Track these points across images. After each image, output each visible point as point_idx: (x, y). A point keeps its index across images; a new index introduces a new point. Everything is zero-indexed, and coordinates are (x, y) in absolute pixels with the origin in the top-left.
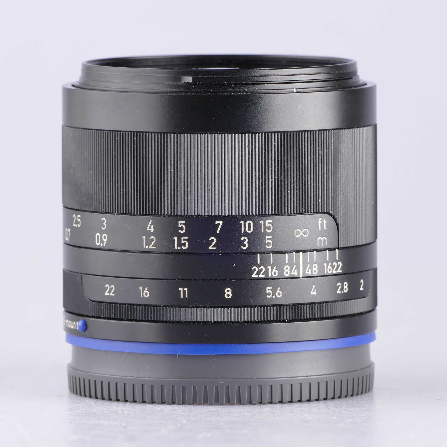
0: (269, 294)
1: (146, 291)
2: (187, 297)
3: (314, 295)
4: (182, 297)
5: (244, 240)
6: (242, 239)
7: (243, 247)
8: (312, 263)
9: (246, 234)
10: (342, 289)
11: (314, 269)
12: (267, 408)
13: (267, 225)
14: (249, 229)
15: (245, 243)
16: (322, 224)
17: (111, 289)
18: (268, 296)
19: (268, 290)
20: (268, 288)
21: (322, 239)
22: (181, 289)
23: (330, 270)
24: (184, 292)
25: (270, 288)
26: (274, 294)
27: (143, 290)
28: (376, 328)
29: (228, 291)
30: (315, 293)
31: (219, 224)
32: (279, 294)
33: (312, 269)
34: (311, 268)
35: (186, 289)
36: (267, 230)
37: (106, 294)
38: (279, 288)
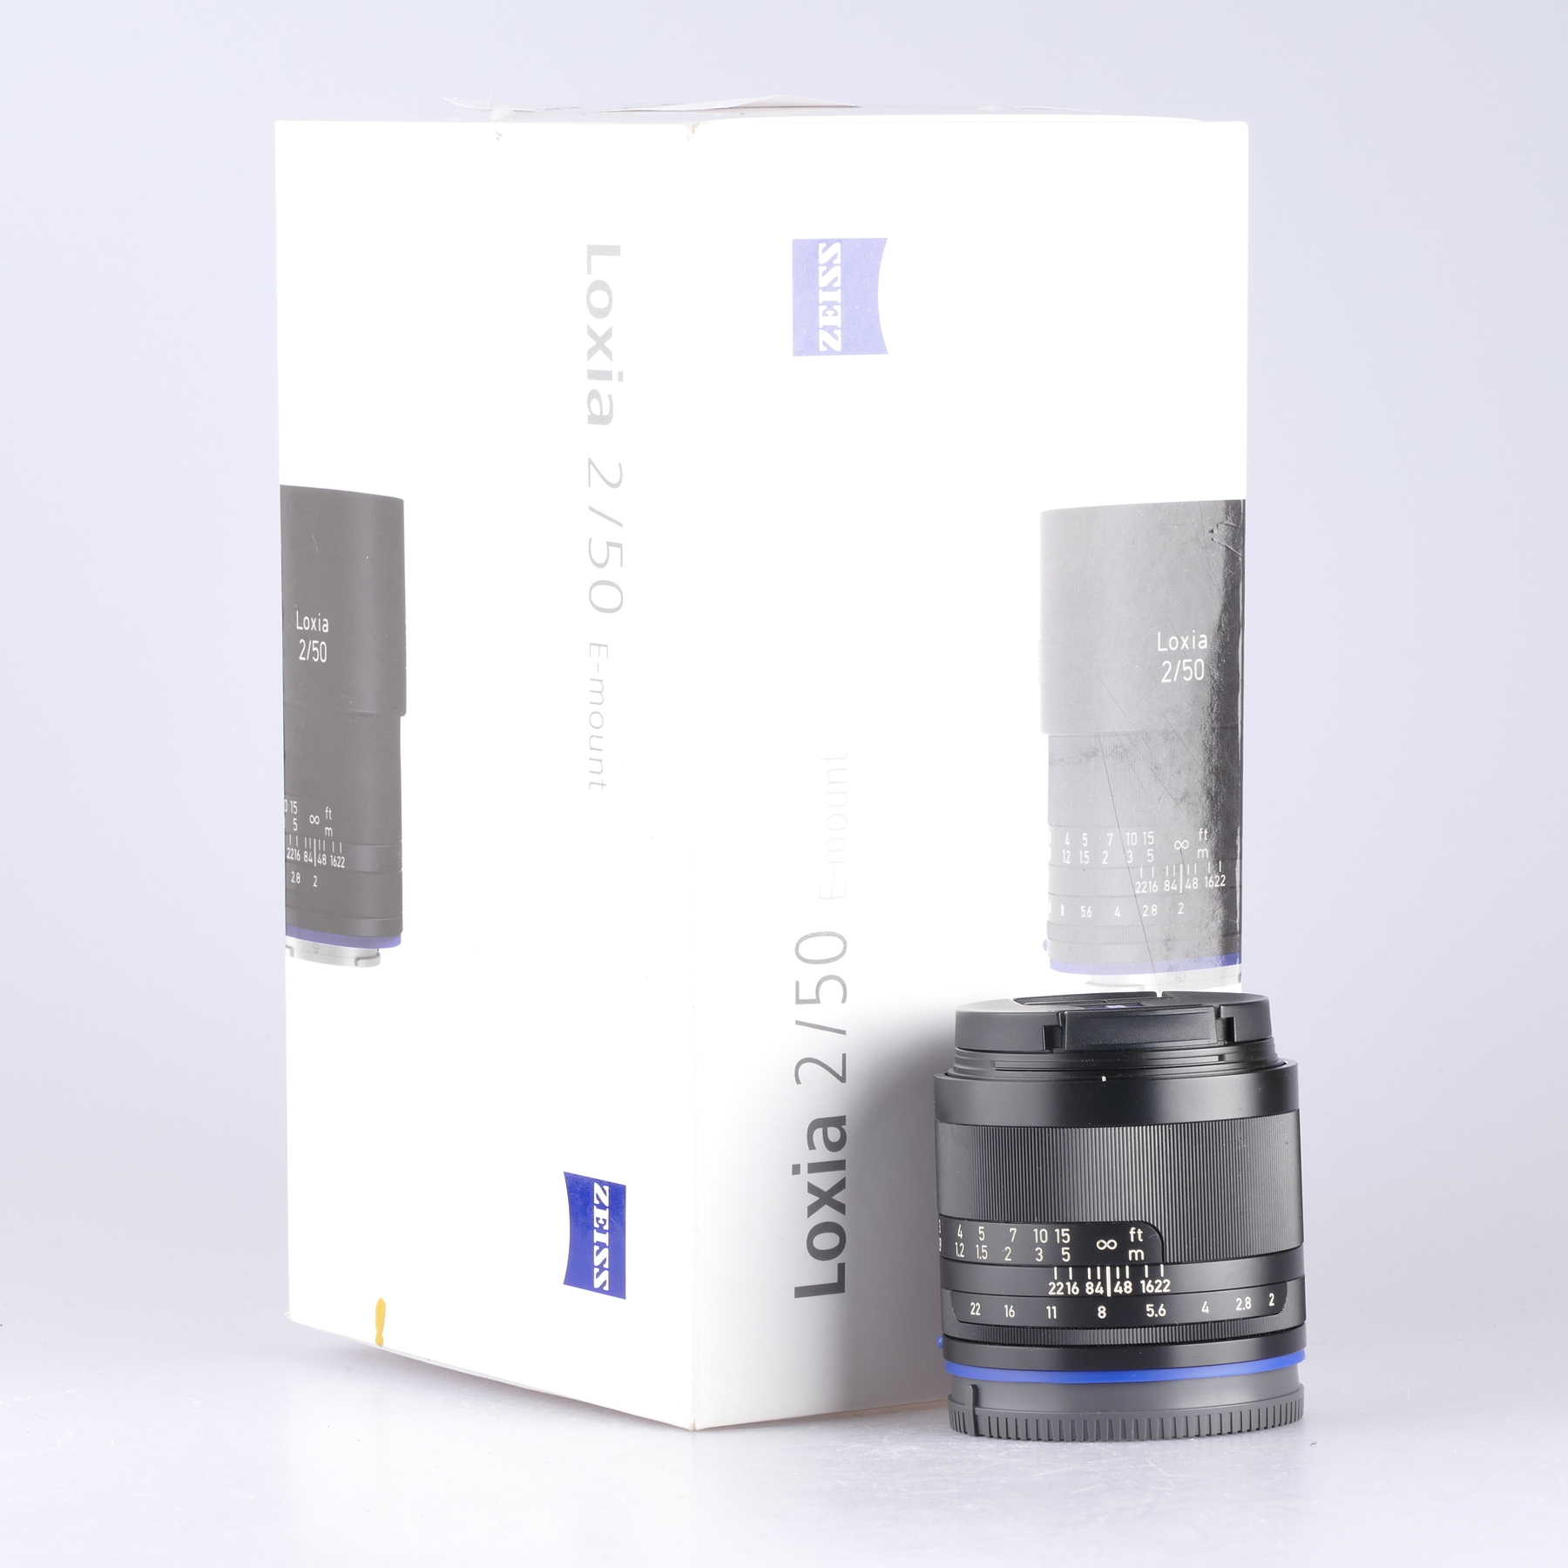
0: (1150, 1312)
1: (1011, 1310)
2: (1055, 1317)
3: (1205, 1313)
4: (1050, 1317)
5: (1039, 1251)
6: (1037, 1250)
7: (1037, 1259)
8: (1123, 1279)
9: (1040, 1244)
10: (1243, 1305)
11: (1126, 1287)
12: (1169, 1445)
13: (1063, 1235)
14: (1044, 1239)
15: (1040, 1254)
16: (1136, 1236)
17: (976, 1308)
18: (1148, 1315)
19: (1149, 1307)
20: (1148, 1306)
21: (1136, 1252)
22: (1048, 1308)
23: (1150, 1288)
24: (1052, 1311)
25: (1152, 1305)
26: (1156, 1312)
27: (1009, 1308)
28: (1304, 1346)
29: (1102, 1309)
30: (1207, 1311)
31: (1013, 1231)
32: (1162, 1312)
33: (1123, 1287)
34: (1122, 1285)
35: (1054, 1308)
36: (1063, 1241)
37: (972, 1313)
38: (1162, 1305)
